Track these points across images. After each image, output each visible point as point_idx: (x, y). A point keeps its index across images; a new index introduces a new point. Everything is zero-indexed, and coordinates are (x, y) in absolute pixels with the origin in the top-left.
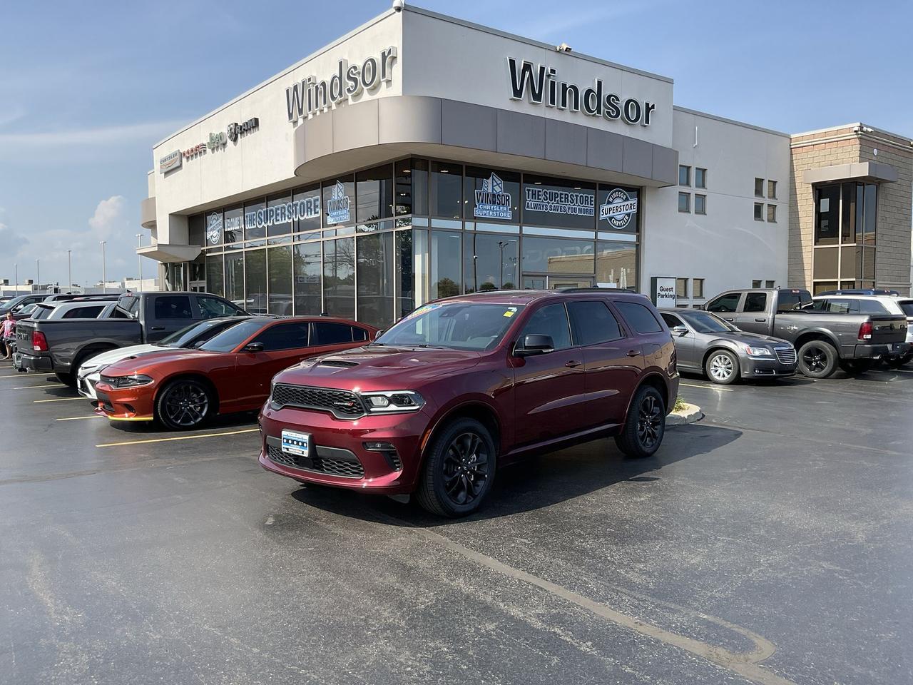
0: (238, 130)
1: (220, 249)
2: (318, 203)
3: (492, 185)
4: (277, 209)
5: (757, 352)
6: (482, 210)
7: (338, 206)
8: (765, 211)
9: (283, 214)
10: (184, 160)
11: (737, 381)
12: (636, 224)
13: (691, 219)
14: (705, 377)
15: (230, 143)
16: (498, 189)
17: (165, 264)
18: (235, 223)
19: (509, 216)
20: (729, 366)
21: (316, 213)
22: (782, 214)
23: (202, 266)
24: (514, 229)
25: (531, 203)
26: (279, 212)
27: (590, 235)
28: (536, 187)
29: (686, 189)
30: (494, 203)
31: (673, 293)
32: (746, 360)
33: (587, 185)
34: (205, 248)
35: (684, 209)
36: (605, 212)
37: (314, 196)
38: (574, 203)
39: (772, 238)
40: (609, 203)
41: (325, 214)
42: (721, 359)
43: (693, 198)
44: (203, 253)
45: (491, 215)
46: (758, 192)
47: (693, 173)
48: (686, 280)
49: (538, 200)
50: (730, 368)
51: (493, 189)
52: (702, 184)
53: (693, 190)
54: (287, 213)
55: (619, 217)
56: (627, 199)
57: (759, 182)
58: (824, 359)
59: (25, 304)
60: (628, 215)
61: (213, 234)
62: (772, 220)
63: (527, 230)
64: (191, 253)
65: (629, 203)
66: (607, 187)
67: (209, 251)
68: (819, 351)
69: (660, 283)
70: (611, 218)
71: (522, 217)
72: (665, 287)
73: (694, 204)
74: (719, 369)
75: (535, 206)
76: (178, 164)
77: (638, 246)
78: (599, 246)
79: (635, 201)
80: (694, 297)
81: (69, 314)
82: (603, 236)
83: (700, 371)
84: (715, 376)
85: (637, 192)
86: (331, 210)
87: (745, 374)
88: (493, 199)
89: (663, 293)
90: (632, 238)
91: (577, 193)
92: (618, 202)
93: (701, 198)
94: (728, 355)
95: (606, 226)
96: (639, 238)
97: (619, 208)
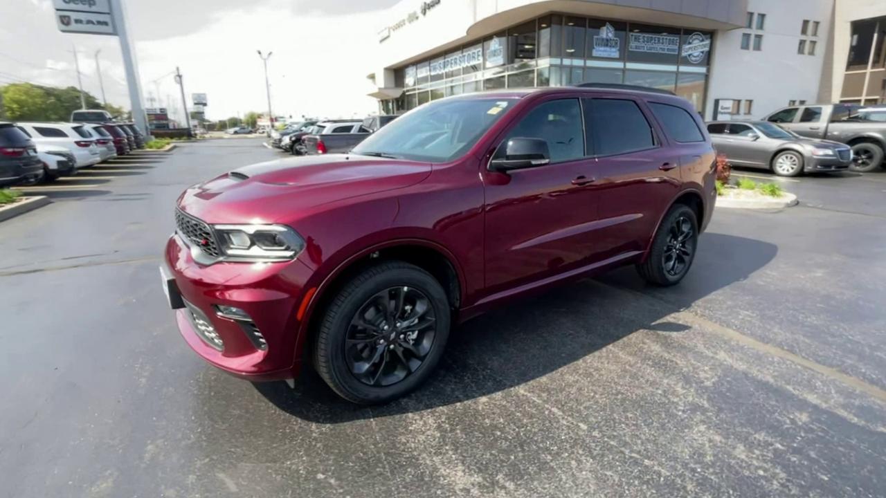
0: (427, 7)
1: (414, 90)
2: (480, 53)
3: (607, 32)
4: (452, 60)
5: (821, 152)
6: (598, 51)
7: (494, 54)
8: (807, 47)
9: (456, 63)
10: (391, 30)
11: (801, 174)
12: (708, 59)
13: (750, 55)
14: (771, 171)
15: (421, 15)
16: (610, 35)
17: (382, 101)
18: (423, 72)
19: (617, 55)
20: (794, 163)
21: (479, 60)
22: (820, 49)
23: (403, 102)
24: (620, 65)
25: (633, 45)
26: (453, 61)
27: (673, 68)
28: (636, 33)
29: (747, 31)
30: (607, 45)
31: (730, 111)
32: (810, 159)
33: (673, 31)
34: (405, 89)
35: (745, 46)
36: (686, 50)
37: (477, 50)
38: (664, 44)
39: (810, 67)
40: (690, 43)
41: (485, 60)
42: (787, 157)
43: (752, 38)
44: (404, 93)
45: (605, 55)
46: (804, 31)
47: (755, 18)
48: (739, 101)
49: (639, 43)
50: (795, 165)
51: (607, 35)
52: (761, 27)
53: (753, 32)
54: (458, 61)
55: (696, 54)
56: (703, 41)
57: (806, 23)
58: (870, 157)
59: (306, 127)
60: (702, 52)
61: (409, 80)
62: (812, 53)
63: (630, 65)
64: (397, 93)
65: (704, 43)
66: (689, 32)
67: (408, 91)
68: (866, 151)
69: (721, 103)
70: (689, 55)
71: (626, 56)
72: (725, 106)
73: (753, 43)
74: (785, 166)
75: (636, 47)
76: (387, 34)
77: (707, 77)
78: (679, 75)
79: (708, 42)
80: (745, 114)
81: (335, 130)
82: (683, 69)
83: (767, 167)
84: (779, 169)
85: (711, 34)
86: (489, 57)
87: (808, 169)
88: (607, 43)
89: (723, 111)
90: (703, 70)
91: (665, 37)
92: (696, 43)
93: (759, 37)
94: (794, 155)
95: (686, 61)
96: (708, 70)
97: (696, 47)
